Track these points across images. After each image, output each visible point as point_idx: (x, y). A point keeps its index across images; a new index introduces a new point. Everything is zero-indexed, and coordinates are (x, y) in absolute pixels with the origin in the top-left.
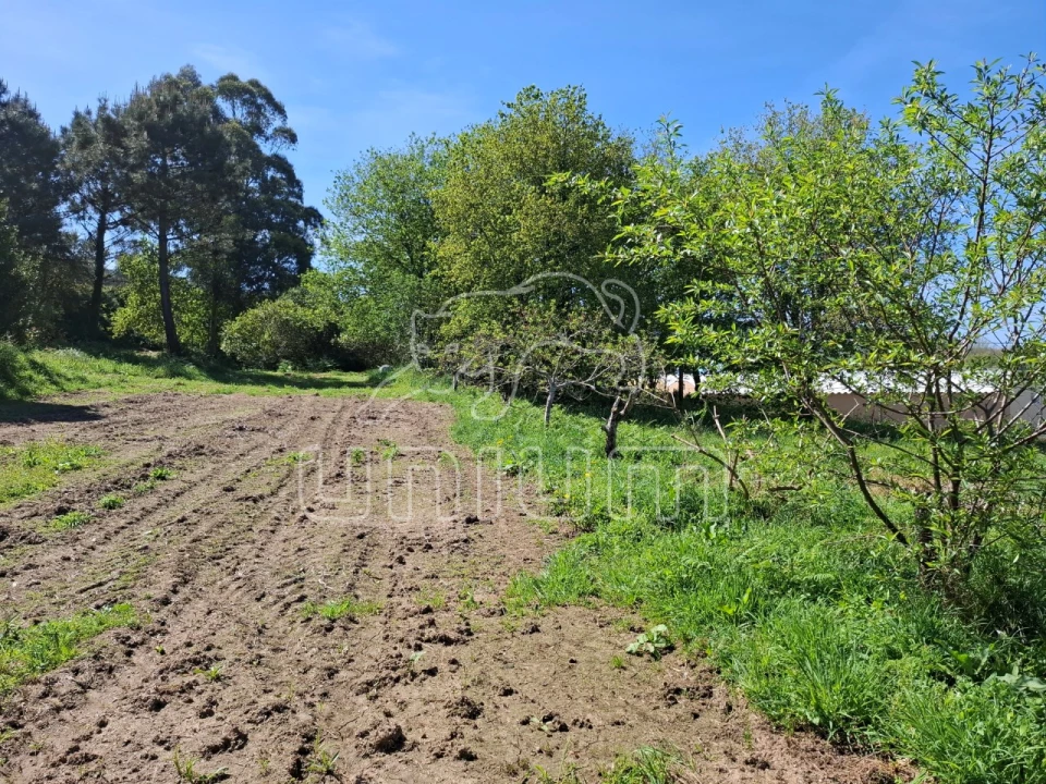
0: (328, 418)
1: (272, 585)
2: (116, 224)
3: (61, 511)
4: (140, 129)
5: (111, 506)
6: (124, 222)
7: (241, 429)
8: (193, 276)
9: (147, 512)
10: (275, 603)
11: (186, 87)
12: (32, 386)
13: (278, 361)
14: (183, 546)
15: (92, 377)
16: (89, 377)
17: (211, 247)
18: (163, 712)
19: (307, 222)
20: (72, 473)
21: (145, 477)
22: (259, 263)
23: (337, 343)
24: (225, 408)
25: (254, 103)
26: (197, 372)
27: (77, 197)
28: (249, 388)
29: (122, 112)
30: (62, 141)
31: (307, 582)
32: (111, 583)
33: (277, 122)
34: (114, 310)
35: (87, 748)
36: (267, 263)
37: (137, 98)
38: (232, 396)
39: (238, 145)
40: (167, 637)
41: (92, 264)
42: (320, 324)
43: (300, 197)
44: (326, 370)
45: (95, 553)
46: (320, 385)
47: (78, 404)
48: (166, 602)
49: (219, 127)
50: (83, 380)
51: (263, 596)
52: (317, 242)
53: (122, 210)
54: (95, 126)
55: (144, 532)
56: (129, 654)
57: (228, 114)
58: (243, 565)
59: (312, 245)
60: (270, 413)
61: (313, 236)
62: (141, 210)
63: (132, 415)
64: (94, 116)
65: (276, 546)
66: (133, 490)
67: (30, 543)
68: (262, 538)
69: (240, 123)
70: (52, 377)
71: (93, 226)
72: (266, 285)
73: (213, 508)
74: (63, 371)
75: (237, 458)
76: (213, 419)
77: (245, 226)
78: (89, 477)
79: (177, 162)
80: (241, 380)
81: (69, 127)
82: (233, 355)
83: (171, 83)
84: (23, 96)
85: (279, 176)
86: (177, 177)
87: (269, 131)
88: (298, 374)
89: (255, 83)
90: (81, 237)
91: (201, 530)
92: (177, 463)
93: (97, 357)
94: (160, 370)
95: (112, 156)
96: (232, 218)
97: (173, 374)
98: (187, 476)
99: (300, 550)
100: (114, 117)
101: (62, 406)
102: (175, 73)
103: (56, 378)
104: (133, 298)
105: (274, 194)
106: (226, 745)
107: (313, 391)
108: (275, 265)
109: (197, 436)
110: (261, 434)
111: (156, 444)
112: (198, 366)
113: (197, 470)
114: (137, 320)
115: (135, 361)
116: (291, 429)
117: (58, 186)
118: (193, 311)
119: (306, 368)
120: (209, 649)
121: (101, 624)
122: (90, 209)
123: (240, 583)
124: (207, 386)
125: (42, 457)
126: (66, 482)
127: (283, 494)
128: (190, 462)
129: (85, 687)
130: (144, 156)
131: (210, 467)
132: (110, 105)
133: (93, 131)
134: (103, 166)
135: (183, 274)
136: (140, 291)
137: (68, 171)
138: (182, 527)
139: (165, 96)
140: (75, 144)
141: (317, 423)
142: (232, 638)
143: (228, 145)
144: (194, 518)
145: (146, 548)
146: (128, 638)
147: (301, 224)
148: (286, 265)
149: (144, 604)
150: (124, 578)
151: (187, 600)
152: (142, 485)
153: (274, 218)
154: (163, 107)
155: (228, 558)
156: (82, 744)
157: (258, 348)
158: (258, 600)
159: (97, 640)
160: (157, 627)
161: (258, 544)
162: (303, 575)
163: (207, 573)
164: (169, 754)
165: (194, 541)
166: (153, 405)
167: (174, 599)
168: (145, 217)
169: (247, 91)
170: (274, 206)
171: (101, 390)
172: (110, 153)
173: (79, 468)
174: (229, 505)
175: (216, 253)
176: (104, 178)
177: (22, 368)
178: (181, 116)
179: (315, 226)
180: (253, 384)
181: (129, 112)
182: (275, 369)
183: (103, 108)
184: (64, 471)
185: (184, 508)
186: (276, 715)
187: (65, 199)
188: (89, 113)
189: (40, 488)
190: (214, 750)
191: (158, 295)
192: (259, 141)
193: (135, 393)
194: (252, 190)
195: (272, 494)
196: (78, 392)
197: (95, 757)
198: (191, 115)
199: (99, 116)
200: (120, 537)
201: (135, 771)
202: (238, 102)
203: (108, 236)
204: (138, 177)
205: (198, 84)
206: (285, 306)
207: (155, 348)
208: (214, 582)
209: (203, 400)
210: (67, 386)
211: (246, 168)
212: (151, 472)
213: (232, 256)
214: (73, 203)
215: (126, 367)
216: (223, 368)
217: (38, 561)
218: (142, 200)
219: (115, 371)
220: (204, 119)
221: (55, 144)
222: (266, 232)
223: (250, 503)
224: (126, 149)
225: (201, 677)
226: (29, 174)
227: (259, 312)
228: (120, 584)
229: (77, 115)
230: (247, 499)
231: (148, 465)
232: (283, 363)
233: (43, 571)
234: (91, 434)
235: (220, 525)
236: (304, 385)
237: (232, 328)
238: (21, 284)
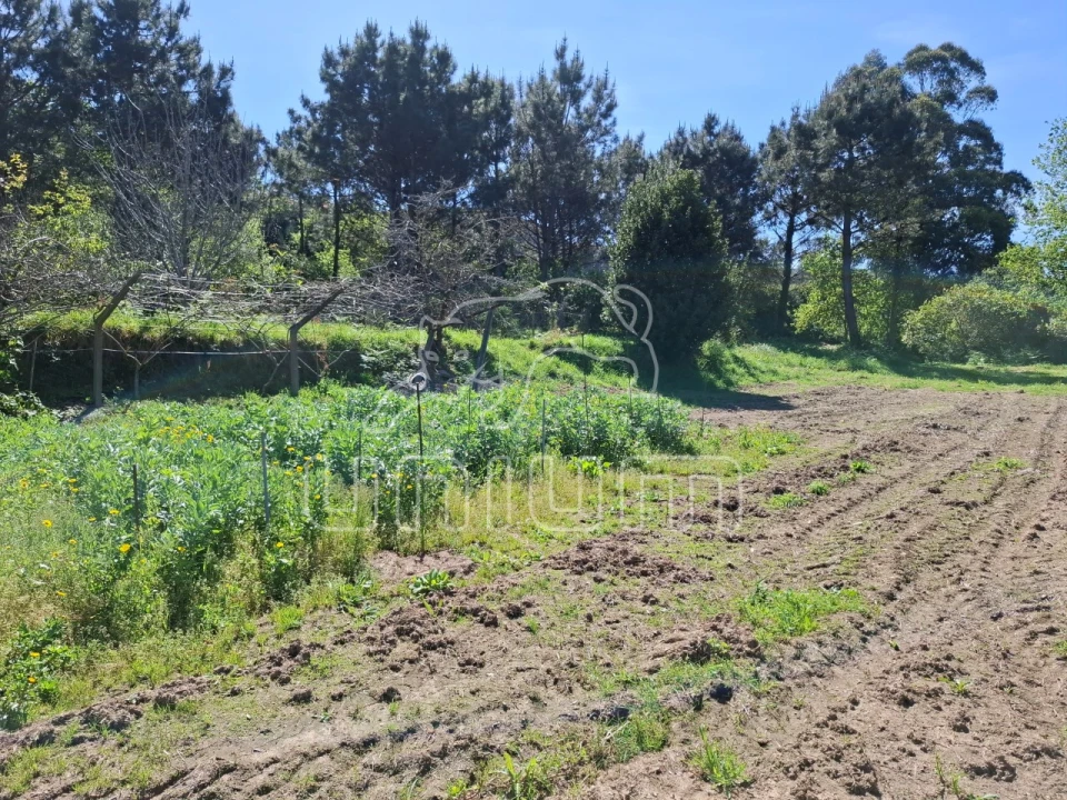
0: (1041, 421)
1: (1009, 606)
2: (803, 224)
3: (778, 491)
4: (829, 128)
5: (819, 492)
6: (810, 222)
7: (935, 426)
8: (874, 268)
9: (853, 503)
10: (1017, 628)
11: (871, 73)
12: (734, 378)
13: (966, 353)
14: (897, 543)
15: (782, 370)
16: (780, 370)
17: (895, 234)
18: (911, 709)
19: (1006, 189)
20: (779, 457)
21: (846, 468)
22: (946, 245)
23: (1044, 330)
24: (914, 403)
25: (946, 69)
26: (879, 365)
27: (770, 206)
28: (936, 383)
29: (812, 115)
30: (760, 156)
31: (1053, 612)
32: (833, 567)
33: (973, 82)
34: (797, 307)
35: (843, 720)
36: (955, 245)
37: (828, 97)
38: (919, 391)
39: (928, 120)
40: (899, 634)
41: (781, 265)
42: (1023, 309)
43: (999, 162)
44: (1028, 362)
45: (812, 535)
46: (1024, 380)
47: (772, 395)
48: (891, 597)
49: (909, 105)
50: (775, 373)
51: (1000, 615)
52: (1020, 211)
53: (808, 210)
54: (788, 136)
55: (855, 522)
56: (864, 640)
57: (917, 89)
58: (967, 575)
59: (1013, 216)
60: (965, 411)
61: (1015, 206)
62: (826, 207)
63: (822, 406)
64: (788, 126)
65: (1001, 564)
66: (836, 479)
67: (757, 515)
68: (984, 551)
69: (929, 95)
70: (750, 370)
71: (782, 229)
72: (954, 269)
73: (919, 507)
74: (758, 364)
75: (935, 458)
76: (901, 414)
77: (932, 207)
78: (793, 462)
79: (863, 151)
80: (927, 373)
81: (765, 142)
82: (915, 348)
83: (857, 74)
84: (730, 124)
85: (972, 143)
86: (863, 168)
87: (962, 96)
88: (992, 367)
89: (948, 47)
90: (772, 242)
91: (914, 528)
92: (874, 457)
93: (785, 351)
94: (843, 363)
95: (803, 161)
96: (917, 201)
97: (854, 368)
98: (887, 473)
99: (1037, 573)
100: (804, 122)
101: (759, 396)
102: (859, 62)
103: (752, 371)
104: (815, 294)
105: (967, 164)
106: (990, 771)
107: (1017, 387)
108: (965, 245)
109: (888, 432)
110: (959, 434)
111: (849, 436)
112: (880, 358)
113: (897, 466)
114: (817, 316)
115: (818, 354)
116: (996, 430)
117: (755, 196)
118: (872, 302)
119: (1001, 360)
120: (949, 658)
121: (834, 604)
122: (781, 214)
123: (968, 595)
124: (891, 380)
125: (754, 441)
126: (776, 464)
127: (999, 503)
128: (887, 457)
129: (831, 662)
130: (832, 153)
131: (908, 465)
132: (802, 112)
133: (786, 141)
134: (793, 171)
135: (864, 265)
136: (821, 286)
137: (765, 182)
138: (890, 523)
139: (854, 87)
140: (770, 157)
141: (1027, 425)
142: (973, 654)
143: (919, 122)
144: (902, 516)
145: (860, 538)
146: (862, 625)
147: (999, 192)
148: (979, 244)
149: (870, 594)
150: (845, 563)
151: (913, 601)
152: (844, 476)
153: (967, 192)
154: (852, 99)
155: (949, 565)
156: (839, 715)
157: (943, 339)
158: (995, 619)
159: (834, 618)
160: (888, 621)
161: (981, 556)
162: (1047, 603)
163: (927, 577)
164: (926, 756)
165: (908, 540)
166: (838, 398)
167: (899, 596)
168: (829, 214)
169: (937, 58)
170: (966, 179)
171: (790, 382)
172: (801, 156)
173: (783, 453)
174: (936, 509)
175: (899, 239)
176: (794, 183)
177: (728, 362)
178: (869, 104)
179: (1018, 193)
180: (940, 378)
181: (820, 114)
182: (964, 361)
183: (796, 116)
184: (772, 455)
185: (890, 502)
186: (1046, 758)
187: (761, 209)
188: (783, 124)
189: (757, 467)
190: (978, 771)
191: (839, 289)
192: (950, 110)
193: (821, 385)
194: (942, 165)
195: (986, 502)
196: (770, 384)
197: (854, 732)
198: (879, 102)
199: (792, 124)
200: (831, 524)
201: (894, 760)
202: (927, 73)
203: (796, 237)
204: (824, 176)
205: (883, 66)
206: (978, 290)
207: (833, 341)
208: (938, 588)
209: (889, 395)
210: (763, 378)
211: (938, 143)
212: (851, 464)
213: (917, 241)
214: (767, 212)
215: (810, 359)
216: (905, 361)
217: (766, 532)
218: (828, 198)
219: (801, 364)
220: (893, 101)
221: (755, 161)
222: (955, 210)
223: (962, 509)
224: (816, 150)
225: (947, 687)
226: (733, 191)
227: (947, 299)
228: (842, 569)
229: (773, 129)
230: (958, 504)
231: (846, 457)
232: (975, 355)
233: (773, 543)
234: (790, 423)
235: (933, 528)
236: (1003, 380)
237: (915, 318)
238: (728, 288)
